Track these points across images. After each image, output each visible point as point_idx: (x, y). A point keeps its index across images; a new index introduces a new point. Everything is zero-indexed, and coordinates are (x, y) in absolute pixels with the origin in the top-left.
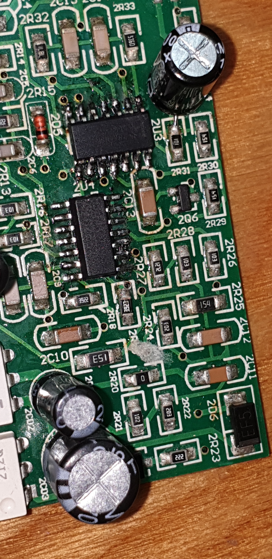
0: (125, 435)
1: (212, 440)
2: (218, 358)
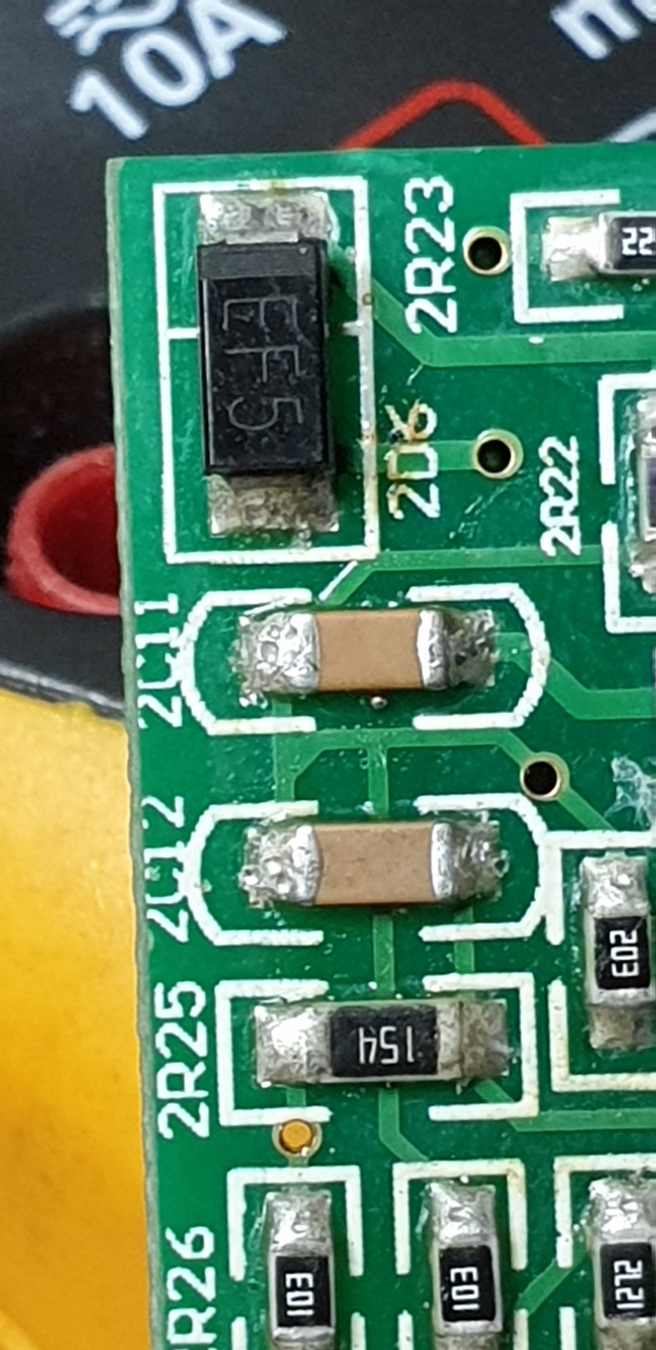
1: (440, 300)
2: (341, 737)
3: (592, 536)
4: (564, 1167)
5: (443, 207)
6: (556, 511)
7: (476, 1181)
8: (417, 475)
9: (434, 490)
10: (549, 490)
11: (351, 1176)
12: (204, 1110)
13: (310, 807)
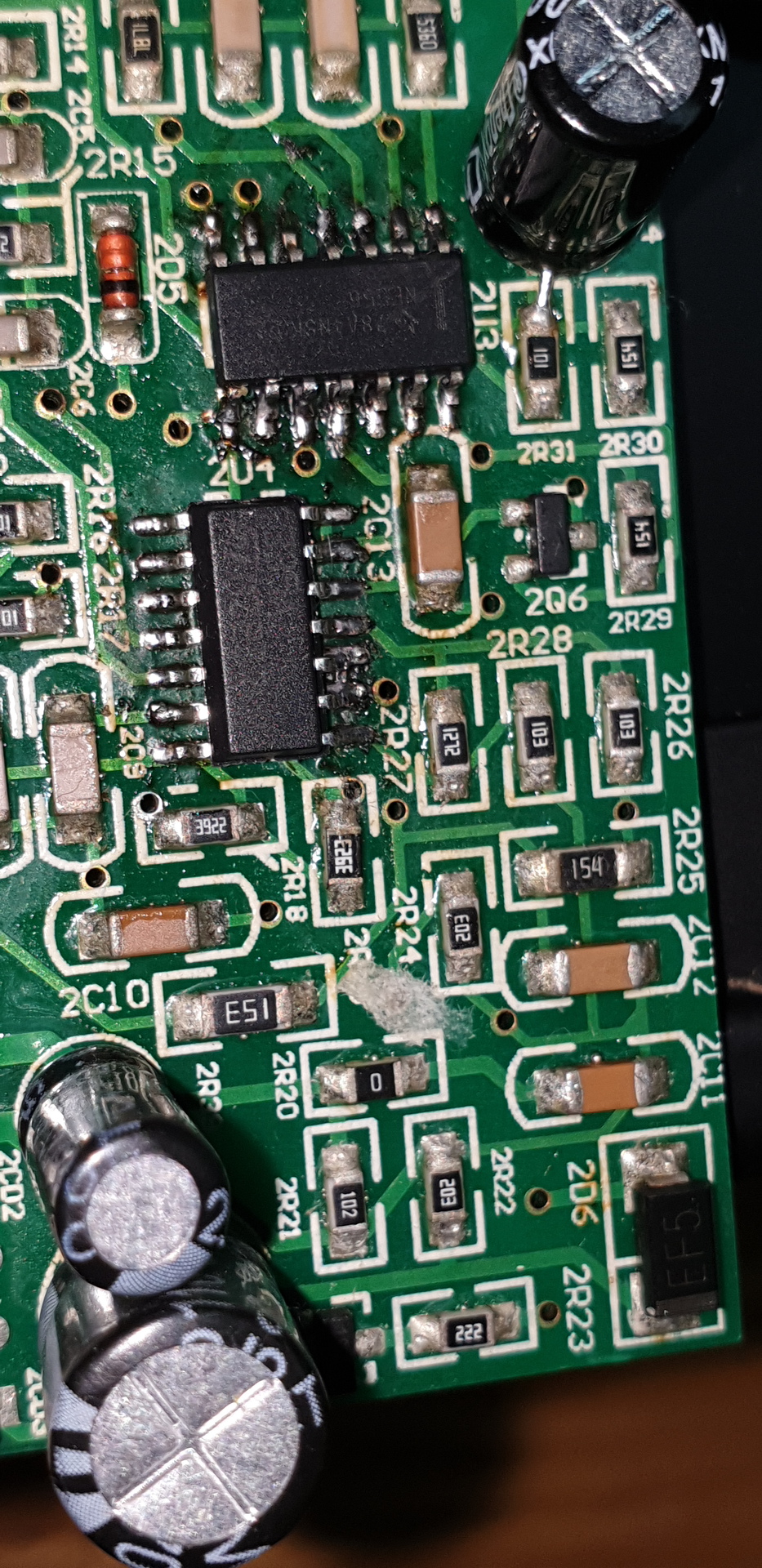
0: (308, 1254)
1: (573, 1284)
2: (614, 1035)
3: (485, 1159)
4: (484, 804)
5: (573, 1335)
6: (505, 1172)
7: (531, 793)
8: (580, 1185)
9: (571, 1177)
10: (509, 1184)
11: (598, 792)
12: (676, 823)
13: (628, 995)
